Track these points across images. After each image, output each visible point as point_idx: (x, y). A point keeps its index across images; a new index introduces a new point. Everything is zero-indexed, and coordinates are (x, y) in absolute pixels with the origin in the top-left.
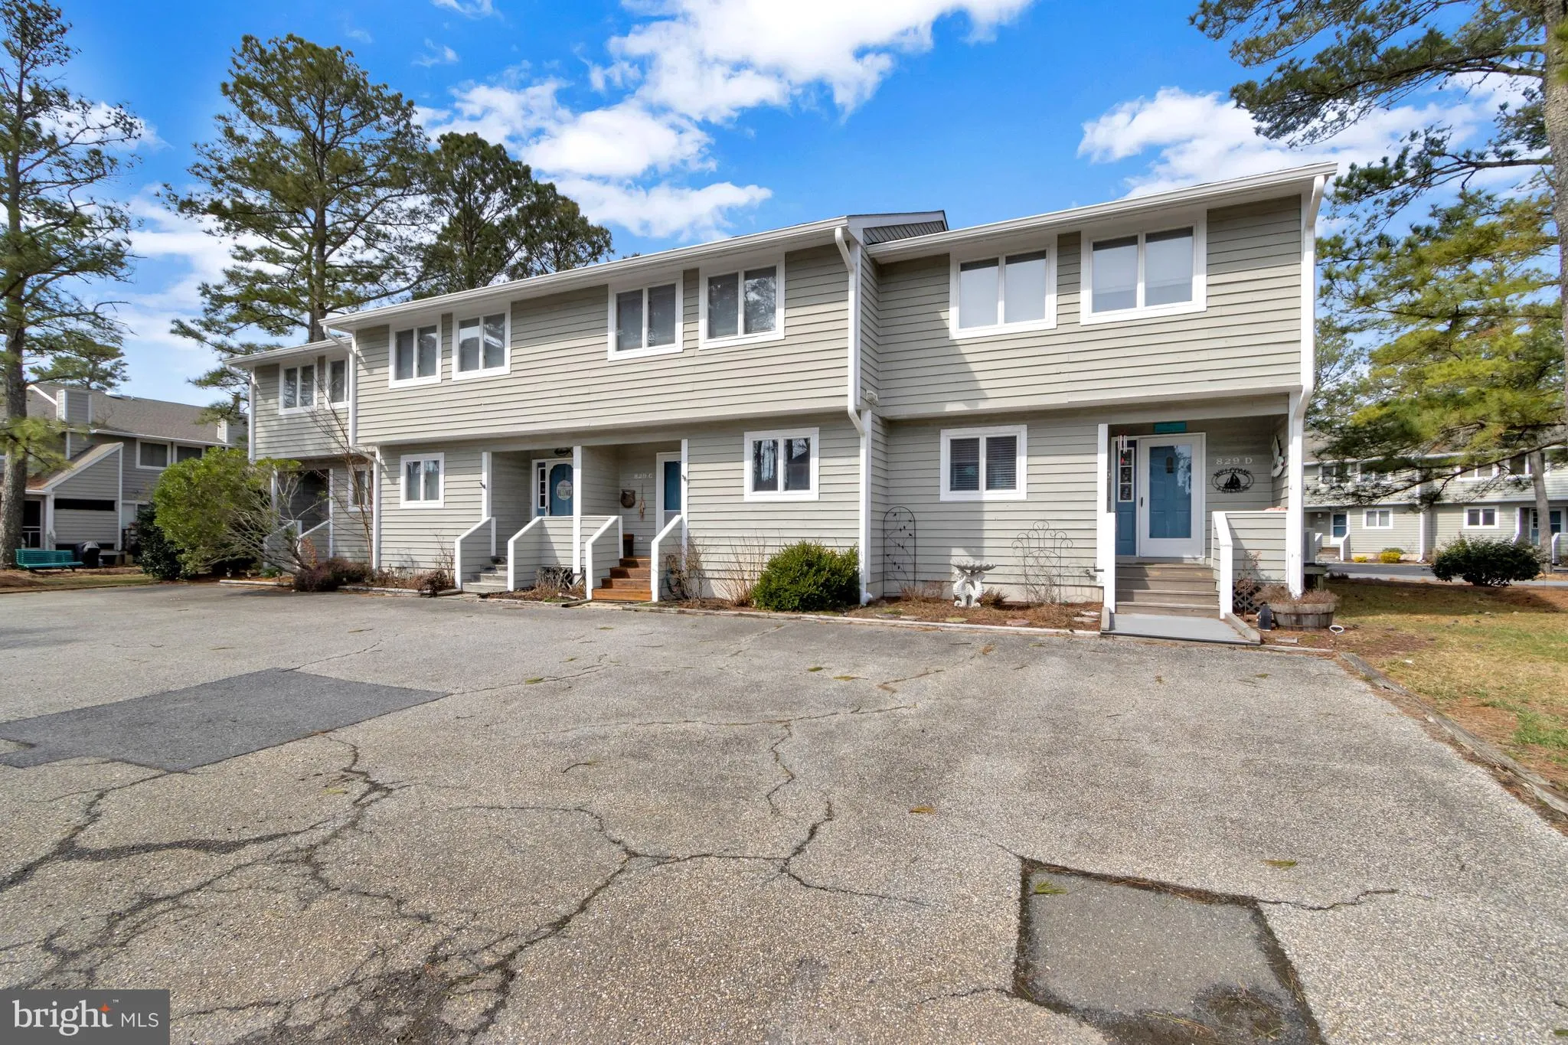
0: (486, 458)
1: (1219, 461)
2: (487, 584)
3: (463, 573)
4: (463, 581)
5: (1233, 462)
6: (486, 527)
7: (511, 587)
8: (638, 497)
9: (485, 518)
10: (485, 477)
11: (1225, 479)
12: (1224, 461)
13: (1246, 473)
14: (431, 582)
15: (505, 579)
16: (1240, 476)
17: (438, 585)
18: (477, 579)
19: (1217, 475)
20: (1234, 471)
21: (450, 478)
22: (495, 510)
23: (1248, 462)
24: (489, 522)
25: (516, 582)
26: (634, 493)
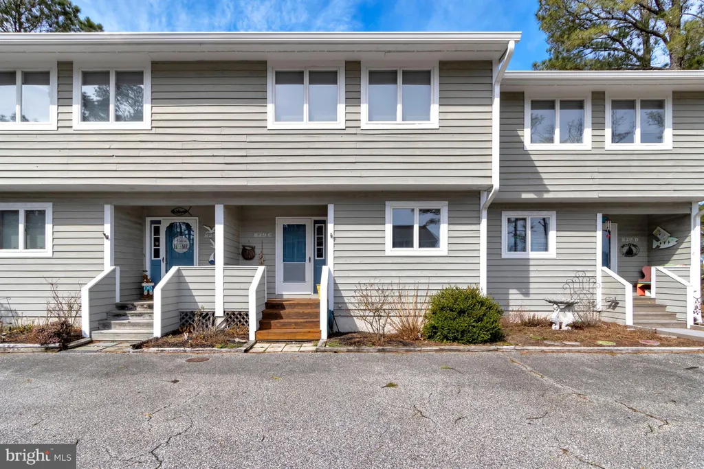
0: (108, 211)
1: (623, 240)
2: (123, 332)
3: (91, 322)
4: (92, 329)
5: (630, 240)
6: (111, 276)
7: (157, 332)
8: (257, 251)
9: (108, 267)
10: (107, 228)
11: (625, 249)
12: (626, 240)
13: (635, 246)
14: (58, 334)
15: (150, 325)
16: (633, 248)
17: (66, 337)
18: (106, 326)
19: (623, 247)
20: (630, 245)
21: (57, 228)
22: (116, 260)
23: (636, 240)
24: (114, 271)
25: (163, 327)
26: (253, 248)
